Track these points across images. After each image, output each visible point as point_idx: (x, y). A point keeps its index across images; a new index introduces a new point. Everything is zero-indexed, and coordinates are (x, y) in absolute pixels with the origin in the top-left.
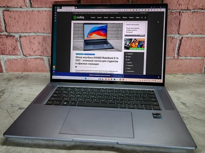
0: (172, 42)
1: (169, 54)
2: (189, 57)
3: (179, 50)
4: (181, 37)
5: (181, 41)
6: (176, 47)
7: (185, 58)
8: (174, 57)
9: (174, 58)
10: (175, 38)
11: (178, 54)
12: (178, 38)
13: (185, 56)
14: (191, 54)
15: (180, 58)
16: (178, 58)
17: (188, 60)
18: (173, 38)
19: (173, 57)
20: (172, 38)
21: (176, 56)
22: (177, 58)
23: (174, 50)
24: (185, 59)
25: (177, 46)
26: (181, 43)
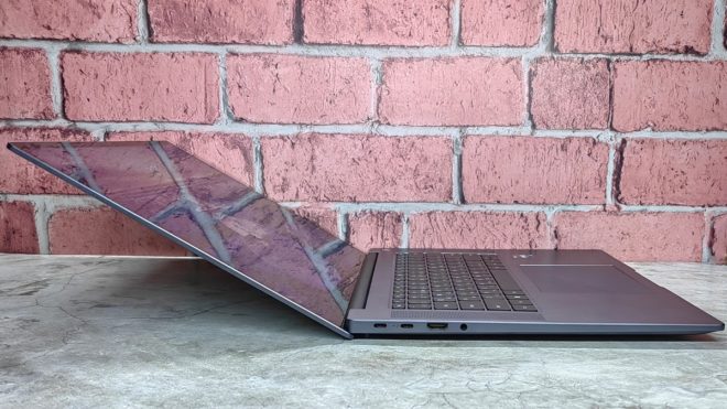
0: (594, 154)
1: (588, 194)
2: (650, 204)
3: (617, 181)
4: (619, 140)
5: (620, 151)
6: (606, 172)
7: (640, 208)
8: (604, 205)
9: (605, 210)
10: (601, 143)
11: (617, 194)
12: (611, 143)
13: (641, 204)
14: (660, 195)
15: (624, 208)
16: (619, 208)
17: (650, 216)
18: (594, 143)
19: (601, 207)
20: (591, 141)
21: (610, 201)
22: (616, 209)
23: (602, 183)
24: (642, 212)
25: (611, 167)
26: (622, 158)
